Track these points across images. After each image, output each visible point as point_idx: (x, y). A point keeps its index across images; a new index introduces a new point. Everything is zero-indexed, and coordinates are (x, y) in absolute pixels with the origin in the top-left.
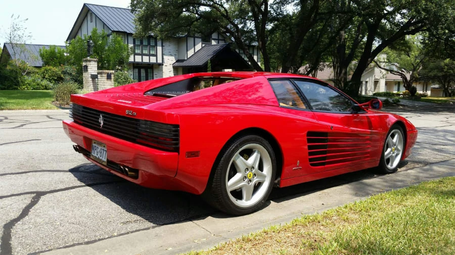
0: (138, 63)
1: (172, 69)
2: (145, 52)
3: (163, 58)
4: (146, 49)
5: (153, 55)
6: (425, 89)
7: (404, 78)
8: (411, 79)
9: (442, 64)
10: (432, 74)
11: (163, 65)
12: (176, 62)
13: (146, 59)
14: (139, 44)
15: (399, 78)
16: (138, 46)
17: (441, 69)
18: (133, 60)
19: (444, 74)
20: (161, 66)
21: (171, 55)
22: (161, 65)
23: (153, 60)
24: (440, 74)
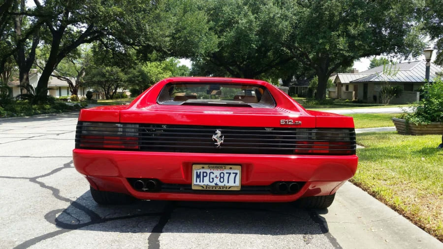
6: (82, 93)
7: (71, 83)
8: (77, 85)
9: (104, 71)
10: (95, 79)
15: (66, 84)
17: (104, 75)
19: (106, 80)
24: (103, 80)
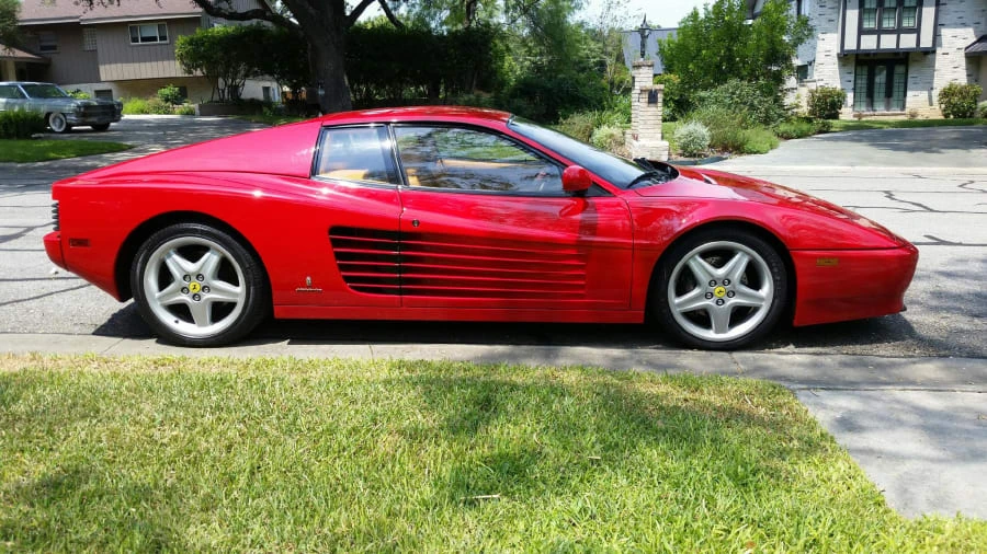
0: (867, 53)
1: (962, 62)
2: (888, 24)
3: (936, 36)
4: (892, 16)
5: (909, 31)
11: (934, 52)
12: (978, 41)
13: (888, 42)
14: (874, 6)
16: (870, 11)
18: (855, 48)
20: (929, 56)
21: (964, 25)
22: (930, 52)
23: (908, 41)
